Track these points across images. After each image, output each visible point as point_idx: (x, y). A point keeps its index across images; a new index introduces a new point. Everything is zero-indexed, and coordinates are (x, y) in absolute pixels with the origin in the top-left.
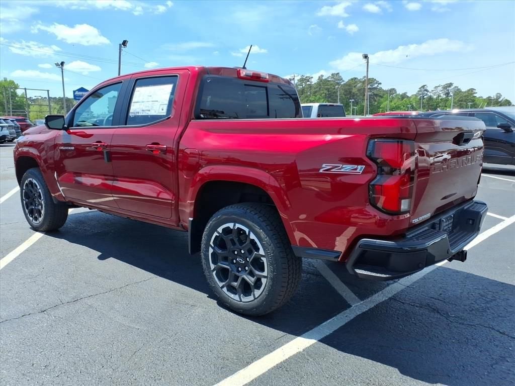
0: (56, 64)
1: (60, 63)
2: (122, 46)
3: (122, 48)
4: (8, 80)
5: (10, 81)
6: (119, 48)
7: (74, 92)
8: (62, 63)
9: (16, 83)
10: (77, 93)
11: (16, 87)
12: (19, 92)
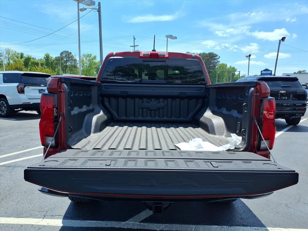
0: (246, 56)
1: (248, 56)
2: (281, 41)
3: (281, 42)
4: (232, 67)
5: (233, 67)
6: (279, 43)
7: (261, 71)
8: (250, 56)
9: (235, 68)
10: (263, 72)
11: (235, 70)
12: (237, 73)
